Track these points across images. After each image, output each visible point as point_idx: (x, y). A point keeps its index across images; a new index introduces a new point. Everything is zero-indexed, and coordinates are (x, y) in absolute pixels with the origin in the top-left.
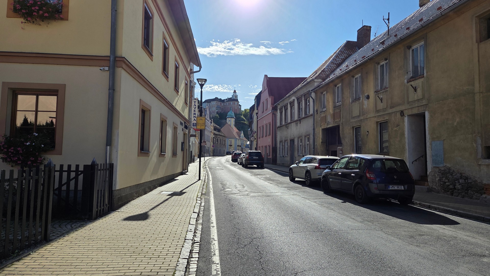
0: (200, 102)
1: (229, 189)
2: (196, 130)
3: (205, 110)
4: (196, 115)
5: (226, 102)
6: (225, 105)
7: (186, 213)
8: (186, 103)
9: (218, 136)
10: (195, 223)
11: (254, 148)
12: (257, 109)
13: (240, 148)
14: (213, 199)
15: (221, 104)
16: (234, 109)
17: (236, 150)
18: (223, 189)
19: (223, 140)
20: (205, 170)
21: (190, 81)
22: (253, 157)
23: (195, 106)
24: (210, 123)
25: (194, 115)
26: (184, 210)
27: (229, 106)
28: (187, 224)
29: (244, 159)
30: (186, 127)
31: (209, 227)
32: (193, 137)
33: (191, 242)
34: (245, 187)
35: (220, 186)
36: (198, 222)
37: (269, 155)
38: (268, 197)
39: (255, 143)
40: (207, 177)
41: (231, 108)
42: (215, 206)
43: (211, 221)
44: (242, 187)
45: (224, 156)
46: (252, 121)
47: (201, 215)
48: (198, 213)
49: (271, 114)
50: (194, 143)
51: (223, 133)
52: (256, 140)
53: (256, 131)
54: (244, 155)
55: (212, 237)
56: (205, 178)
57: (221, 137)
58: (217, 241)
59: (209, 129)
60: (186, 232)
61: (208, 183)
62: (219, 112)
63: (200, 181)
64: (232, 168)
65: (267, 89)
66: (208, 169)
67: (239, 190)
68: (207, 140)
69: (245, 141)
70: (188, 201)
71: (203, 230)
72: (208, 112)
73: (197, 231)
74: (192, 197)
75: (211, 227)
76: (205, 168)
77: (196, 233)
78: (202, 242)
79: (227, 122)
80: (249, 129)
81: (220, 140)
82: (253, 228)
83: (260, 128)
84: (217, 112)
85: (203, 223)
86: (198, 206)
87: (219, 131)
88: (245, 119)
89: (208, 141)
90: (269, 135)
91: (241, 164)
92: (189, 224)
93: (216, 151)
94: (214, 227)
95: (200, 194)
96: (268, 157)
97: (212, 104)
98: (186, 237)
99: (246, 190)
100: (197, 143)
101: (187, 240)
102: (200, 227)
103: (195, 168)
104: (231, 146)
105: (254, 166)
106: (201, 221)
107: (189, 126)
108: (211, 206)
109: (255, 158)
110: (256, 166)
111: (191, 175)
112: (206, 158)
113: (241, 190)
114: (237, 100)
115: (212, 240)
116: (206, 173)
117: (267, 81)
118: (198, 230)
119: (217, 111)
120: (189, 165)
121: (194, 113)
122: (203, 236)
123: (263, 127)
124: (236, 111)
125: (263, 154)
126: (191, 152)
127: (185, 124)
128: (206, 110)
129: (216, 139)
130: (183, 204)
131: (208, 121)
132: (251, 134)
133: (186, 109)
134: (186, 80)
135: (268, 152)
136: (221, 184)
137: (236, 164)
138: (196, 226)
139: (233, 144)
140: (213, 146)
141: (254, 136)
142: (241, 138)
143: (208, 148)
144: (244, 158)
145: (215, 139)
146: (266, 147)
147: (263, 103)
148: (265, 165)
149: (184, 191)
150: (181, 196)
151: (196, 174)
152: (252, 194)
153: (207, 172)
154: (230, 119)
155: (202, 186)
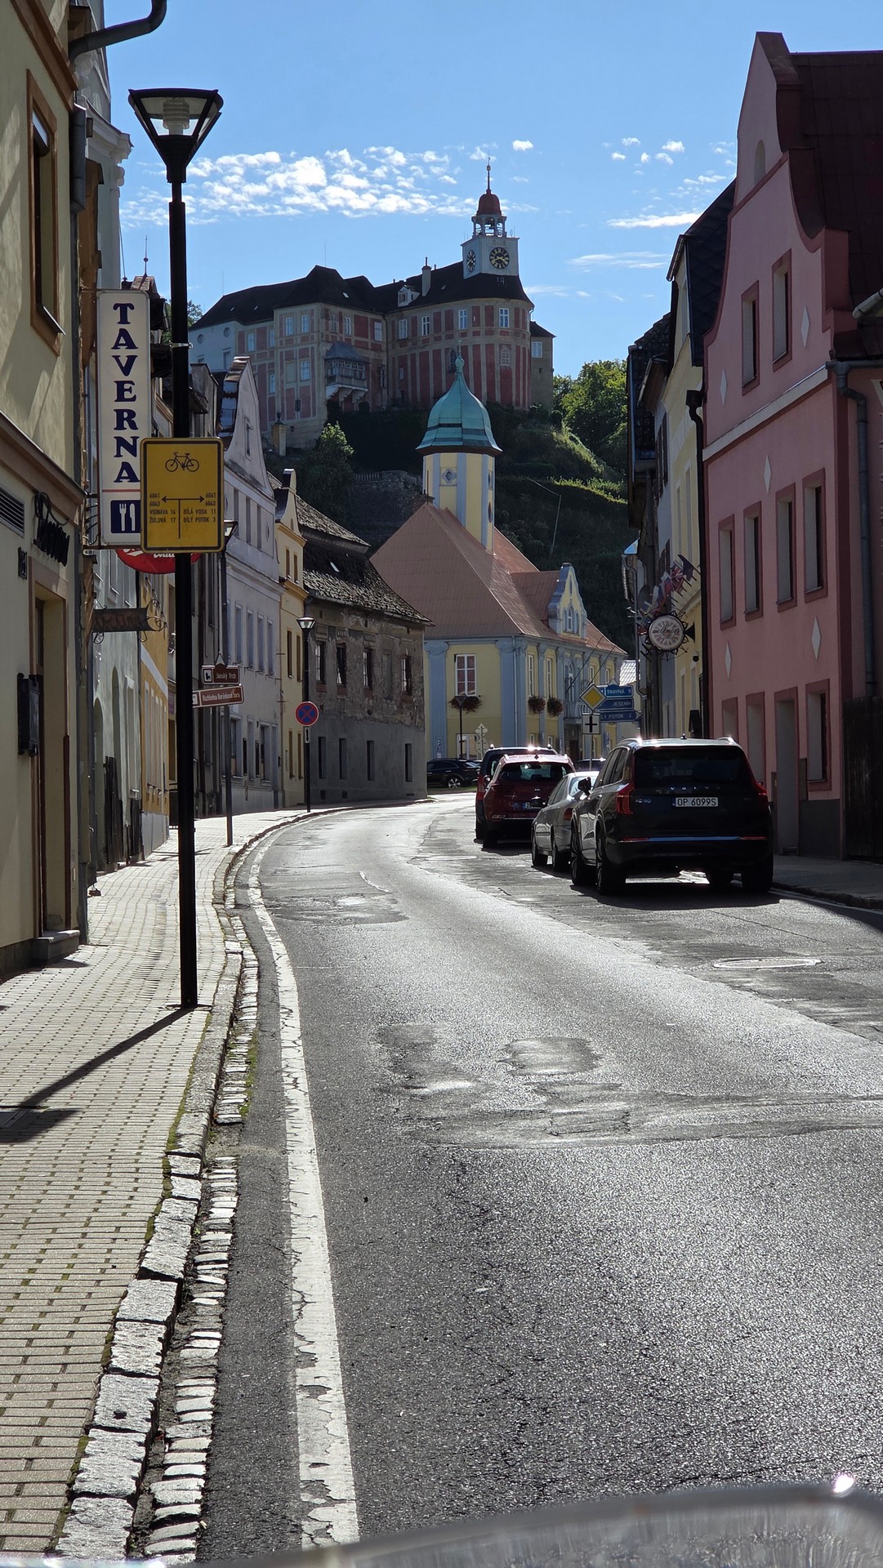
0: (167, 312)
1: (454, 1078)
2: (144, 567)
3: (220, 387)
4: (133, 426)
5: (412, 313)
6: (403, 333)
7: (78, 1286)
8: (42, 321)
9: (350, 622)
10: (159, 1360)
11: (682, 719)
12: (699, 359)
13: (553, 724)
14: (308, 1167)
15: (362, 328)
16: (491, 366)
17: (516, 741)
18: (399, 1078)
19: (389, 653)
20: (237, 922)
21: (74, 115)
22: (674, 795)
23: (130, 345)
24: (271, 507)
25: (120, 427)
26: (55, 1261)
27: (437, 346)
28: (88, 1368)
29: (588, 822)
30: (52, 541)
31: (281, 1397)
32: (120, 634)
33: (122, 1514)
34: (597, 1058)
35: (376, 1054)
36: (185, 1353)
37: (815, 772)
38: (807, 1138)
39: (685, 669)
40: (252, 986)
41: (460, 362)
42: (328, 1222)
43: (297, 1343)
44: (569, 1064)
45: (407, 798)
46: (653, 472)
47: (205, 1300)
48: (179, 1281)
49: (828, 398)
50: (131, 683)
51: (391, 593)
52: (695, 646)
53: (696, 561)
54: (585, 785)
55: (305, 1474)
56: (239, 996)
57: (374, 627)
58: (353, 1506)
59: (261, 562)
60: (79, 1431)
61: (267, 1030)
62: (349, 399)
63: (198, 1016)
64: (488, 903)
65: (786, 165)
66: (262, 913)
67: (542, 1089)
68: (244, 658)
69: (594, 661)
70: (94, 1180)
71: (224, 1423)
72: (248, 405)
73: (171, 1432)
74: (129, 1146)
75: (300, 1396)
76: (237, 906)
77: (170, 1441)
78: (220, 1519)
79: (429, 485)
80: (632, 549)
81: (370, 652)
82: (666, 1394)
83: (732, 534)
84: (332, 404)
85: (228, 1360)
86: (175, 1226)
87: (355, 569)
88: (585, 453)
89: (261, 668)
90: (810, 596)
91: (566, 863)
92: (98, 1368)
93: (331, 755)
94: (323, 1389)
95: (193, 1128)
96: (813, 796)
97: (289, 330)
98: (76, 1470)
99: (604, 1088)
100: (154, 685)
101: (90, 1503)
102: (199, 1397)
103: (152, 906)
104: (468, 704)
105: (688, 877)
106: (206, 1343)
107: (78, 529)
108: (295, 1221)
109: (689, 802)
110: (700, 878)
111: (113, 972)
112: (248, 824)
113: (561, 1084)
114: (511, 288)
115: (306, 1497)
116: (249, 953)
117: (781, 89)
118: (185, 1418)
119: (331, 390)
120: (97, 886)
121: (119, 412)
122: (224, 1465)
123: (757, 522)
124: (506, 389)
125: (766, 767)
126: (112, 765)
127: (38, 513)
128: (228, 388)
129: (331, 647)
130: (53, 1205)
131: (253, 483)
132: (647, 589)
133: (44, 376)
134: (35, 106)
135: (808, 747)
136: (383, 1036)
137: (521, 870)
138: (161, 1386)
139: (487, 685)
140: (304, 714)
141: (677, 607)
142: (560, 627)
143: (257, 731)
144: (591, 806)
145: (323, 645)
146: (787, 701)
147: (752, 299)
148: (782, 868)
149: (54, 1103)
150: (34, 1143)
151: (157, 957)
152: (663, 1118)
153: (258, 943)
154: (448, 460)
155: (209, 1061)
